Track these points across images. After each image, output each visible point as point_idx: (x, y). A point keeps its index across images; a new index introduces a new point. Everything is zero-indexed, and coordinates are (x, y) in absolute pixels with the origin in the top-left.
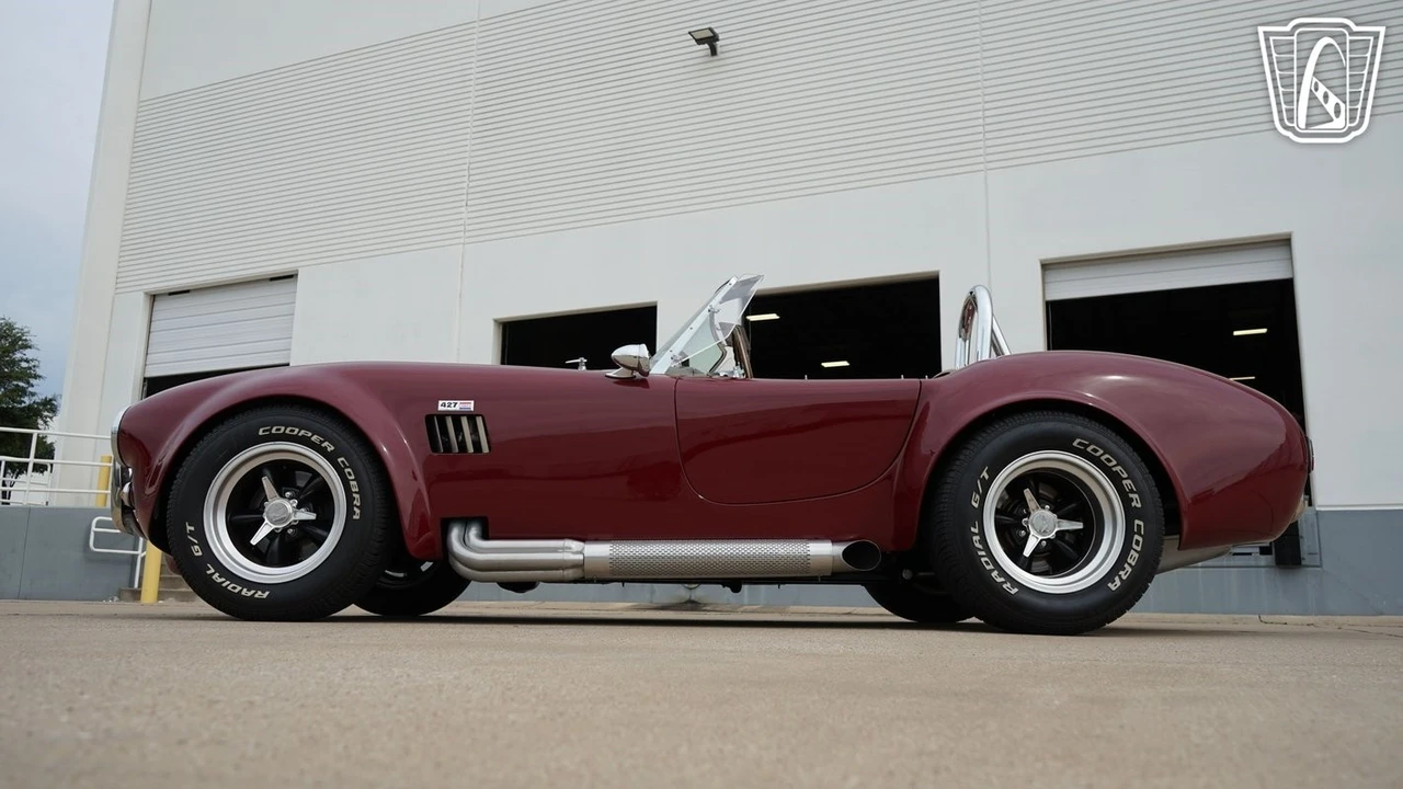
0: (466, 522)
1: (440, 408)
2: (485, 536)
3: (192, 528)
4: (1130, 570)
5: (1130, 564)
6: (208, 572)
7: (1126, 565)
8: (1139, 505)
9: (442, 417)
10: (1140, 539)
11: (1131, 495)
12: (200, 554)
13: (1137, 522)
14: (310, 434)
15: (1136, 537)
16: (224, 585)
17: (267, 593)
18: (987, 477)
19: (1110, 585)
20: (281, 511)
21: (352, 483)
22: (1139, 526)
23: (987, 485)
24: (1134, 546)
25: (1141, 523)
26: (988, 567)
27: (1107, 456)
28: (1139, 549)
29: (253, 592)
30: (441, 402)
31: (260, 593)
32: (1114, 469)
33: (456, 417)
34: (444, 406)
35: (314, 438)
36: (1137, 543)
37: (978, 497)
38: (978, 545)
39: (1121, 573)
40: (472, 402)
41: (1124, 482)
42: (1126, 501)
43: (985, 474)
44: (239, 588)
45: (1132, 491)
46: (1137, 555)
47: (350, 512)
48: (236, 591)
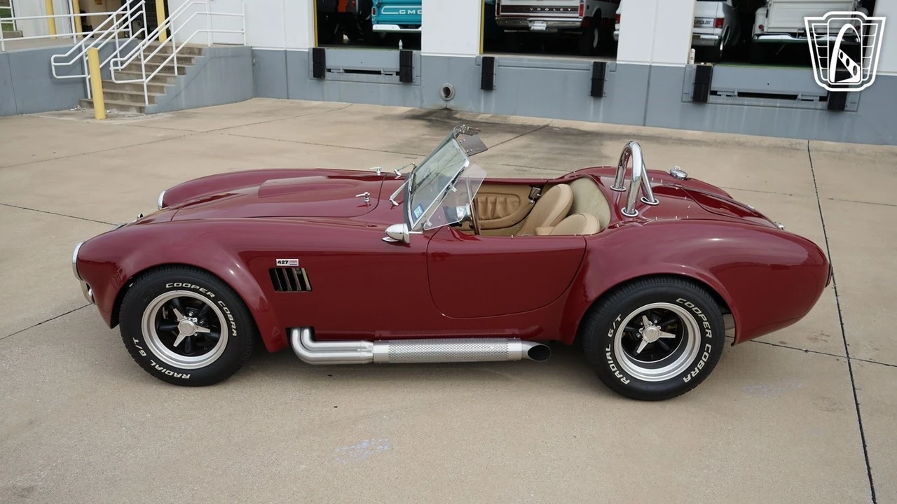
0: (301, 329)
1: (278, 265)
2: (315, 338)
3: (137, 341)
4: (698, 371)
5: (698, 368)
6: (152, 365)
7: (696, 368)
8: (711, 336)
9: (280, 269)
10: (707, 355)
11: (707, 330)
12: (145, 355)
13: (707, 345)
14: (198, 287)
15: (705, 353)
16: (163, 371)
17: (189, 375)
19: (684, 379)
20: (188, 326)
21: (229, 315)
22: (708, 348)
23: (618, 324)
24: (703, 358)
25: (710, 346)
26: (613, 370)
27: (696, 308)
28: (705, 360)
29: (180, 375)
30: (278, 260)
31: (184, 375)
32: (699, 315)
33: (289, 269)
34: (281, 262)
35: (201, 289)
36: (705, 356)
37: (612, 331)
38: (609, 358)
39: (693, 372)
40: (298, 260)
41: (704, 323)
42: (703, 333)
43: (619, 319)
44: (172, 373)
45: (708, 328)
46: (703, 364)
47: (230, 332)
48: (171, 374)
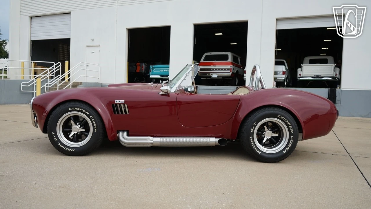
0: (123, 131)
1: (116, 102)
2: (128, 135)
3: (54, 134)
4: (289, 148)
5: (289, 147)
6: (59, 145)
7: (288, 147)
8: (293, 132)
9: (116, 104)
10: (292, 141)
11: (291, 130)
12: (56, 140)
13: (292, 136)
14: (82, 110)
15: (291, 140)
16: (63, 148)
17: (74, 150)
18: (255, 125)
19: (283, 152)
20: (76, 128)
21: (94, 122)
22: (292, 137)
23: (255, 126)
24: (290, 142)
25: (293, 137)
26: (254, 147)
27: (286, 120)
28: (292, 143)
29: (70, 149)
30: (116, 100)
31: (72, 150)
32: (287, 123)
33: (120, 104)
34: (117, 102)
35: (84, 111)
36: (291, 141)
37: (253, 129)
38: (252, 142)
39: (287, 149)
40: (124, 101)
41: (290, 126)
42: (290, 131)
43: (255, 124)
45: (291, 129)
46: (291, 145)
47: (94, 130)
48: (66, 149)
